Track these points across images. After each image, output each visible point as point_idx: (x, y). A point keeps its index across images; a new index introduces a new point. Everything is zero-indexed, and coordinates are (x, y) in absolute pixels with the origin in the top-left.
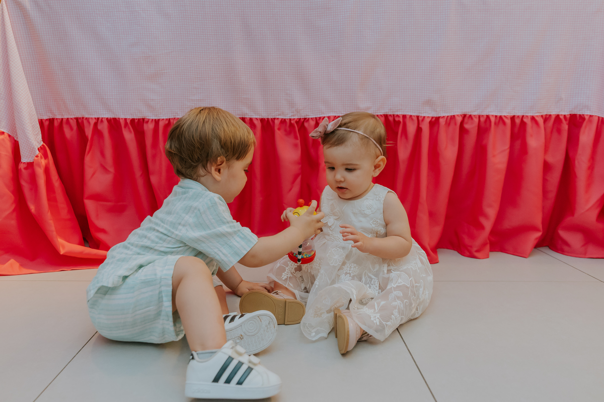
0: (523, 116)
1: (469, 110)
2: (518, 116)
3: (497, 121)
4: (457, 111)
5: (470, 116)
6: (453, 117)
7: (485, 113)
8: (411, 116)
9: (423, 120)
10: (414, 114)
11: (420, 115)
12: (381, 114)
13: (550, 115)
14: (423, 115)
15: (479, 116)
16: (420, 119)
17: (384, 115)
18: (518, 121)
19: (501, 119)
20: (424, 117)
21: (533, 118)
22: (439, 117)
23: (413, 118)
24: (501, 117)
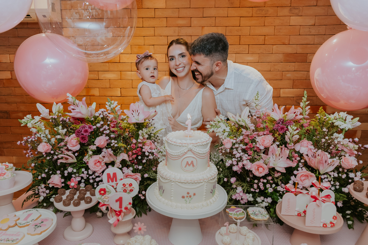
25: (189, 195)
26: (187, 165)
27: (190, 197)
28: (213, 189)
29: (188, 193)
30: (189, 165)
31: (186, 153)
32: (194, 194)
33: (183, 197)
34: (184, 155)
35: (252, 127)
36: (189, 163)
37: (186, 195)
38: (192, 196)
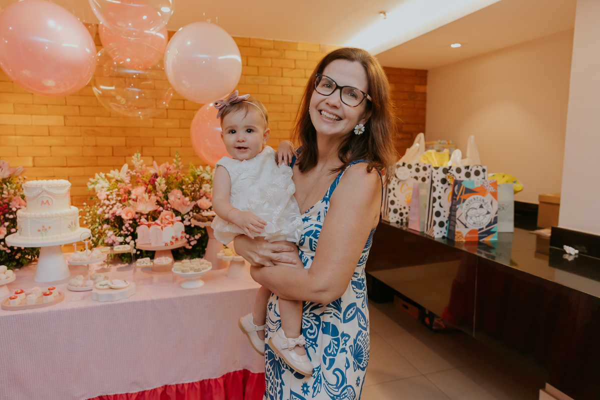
0: (209, 379)
1: (168, 383)
2: (206, 380)
3: (190, 387)
4: (158, 384)
5: (170, 386)
6: (155, 390)
7: (181, 382)
8: (121, 395)
9: (131, 396)
10: (123, 392)
11: (129, 392)
12: (96, 396)
13: (230, 373)
14: (131, 392)
15: (177, 385)
16: (129, 396)
17: (99, 397)
18: (206, 383)
19: (192, 385)
20: (132, 394)
21: (216, 380)
22: (145, 391)
23: (123, 396)
24: (193, 383)
25: (45, 228)
26: (43, 204)
27: (46, 230)
28: (71, 225)
29: (43, 227)
30: (45, 204)
31: (41, 193)
32: (50, 228)
33: (39, 231)
34: (39, 195)
35: (127, 180)
36: (45, 202)
37: (41, 228)
38: (48, 229)
